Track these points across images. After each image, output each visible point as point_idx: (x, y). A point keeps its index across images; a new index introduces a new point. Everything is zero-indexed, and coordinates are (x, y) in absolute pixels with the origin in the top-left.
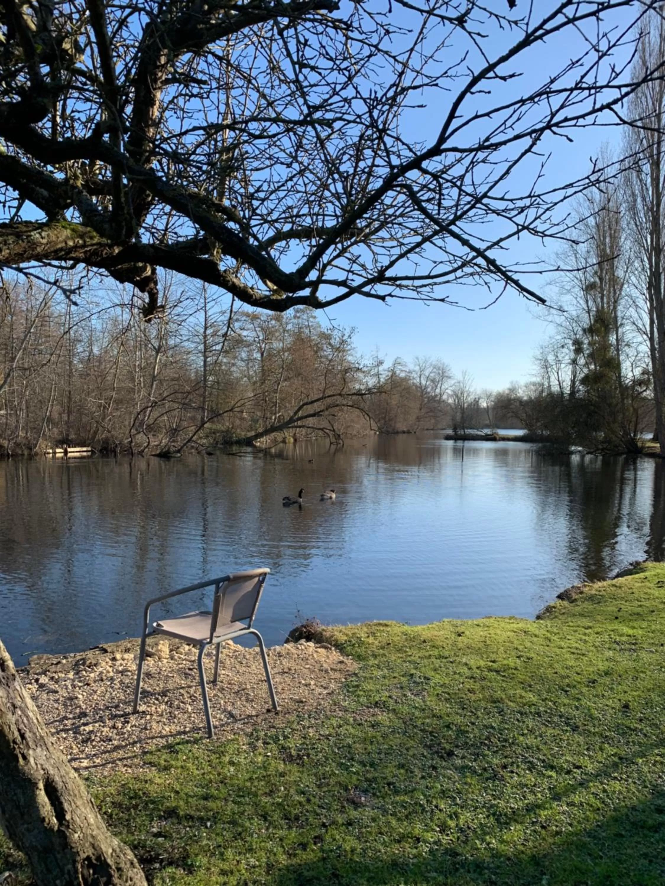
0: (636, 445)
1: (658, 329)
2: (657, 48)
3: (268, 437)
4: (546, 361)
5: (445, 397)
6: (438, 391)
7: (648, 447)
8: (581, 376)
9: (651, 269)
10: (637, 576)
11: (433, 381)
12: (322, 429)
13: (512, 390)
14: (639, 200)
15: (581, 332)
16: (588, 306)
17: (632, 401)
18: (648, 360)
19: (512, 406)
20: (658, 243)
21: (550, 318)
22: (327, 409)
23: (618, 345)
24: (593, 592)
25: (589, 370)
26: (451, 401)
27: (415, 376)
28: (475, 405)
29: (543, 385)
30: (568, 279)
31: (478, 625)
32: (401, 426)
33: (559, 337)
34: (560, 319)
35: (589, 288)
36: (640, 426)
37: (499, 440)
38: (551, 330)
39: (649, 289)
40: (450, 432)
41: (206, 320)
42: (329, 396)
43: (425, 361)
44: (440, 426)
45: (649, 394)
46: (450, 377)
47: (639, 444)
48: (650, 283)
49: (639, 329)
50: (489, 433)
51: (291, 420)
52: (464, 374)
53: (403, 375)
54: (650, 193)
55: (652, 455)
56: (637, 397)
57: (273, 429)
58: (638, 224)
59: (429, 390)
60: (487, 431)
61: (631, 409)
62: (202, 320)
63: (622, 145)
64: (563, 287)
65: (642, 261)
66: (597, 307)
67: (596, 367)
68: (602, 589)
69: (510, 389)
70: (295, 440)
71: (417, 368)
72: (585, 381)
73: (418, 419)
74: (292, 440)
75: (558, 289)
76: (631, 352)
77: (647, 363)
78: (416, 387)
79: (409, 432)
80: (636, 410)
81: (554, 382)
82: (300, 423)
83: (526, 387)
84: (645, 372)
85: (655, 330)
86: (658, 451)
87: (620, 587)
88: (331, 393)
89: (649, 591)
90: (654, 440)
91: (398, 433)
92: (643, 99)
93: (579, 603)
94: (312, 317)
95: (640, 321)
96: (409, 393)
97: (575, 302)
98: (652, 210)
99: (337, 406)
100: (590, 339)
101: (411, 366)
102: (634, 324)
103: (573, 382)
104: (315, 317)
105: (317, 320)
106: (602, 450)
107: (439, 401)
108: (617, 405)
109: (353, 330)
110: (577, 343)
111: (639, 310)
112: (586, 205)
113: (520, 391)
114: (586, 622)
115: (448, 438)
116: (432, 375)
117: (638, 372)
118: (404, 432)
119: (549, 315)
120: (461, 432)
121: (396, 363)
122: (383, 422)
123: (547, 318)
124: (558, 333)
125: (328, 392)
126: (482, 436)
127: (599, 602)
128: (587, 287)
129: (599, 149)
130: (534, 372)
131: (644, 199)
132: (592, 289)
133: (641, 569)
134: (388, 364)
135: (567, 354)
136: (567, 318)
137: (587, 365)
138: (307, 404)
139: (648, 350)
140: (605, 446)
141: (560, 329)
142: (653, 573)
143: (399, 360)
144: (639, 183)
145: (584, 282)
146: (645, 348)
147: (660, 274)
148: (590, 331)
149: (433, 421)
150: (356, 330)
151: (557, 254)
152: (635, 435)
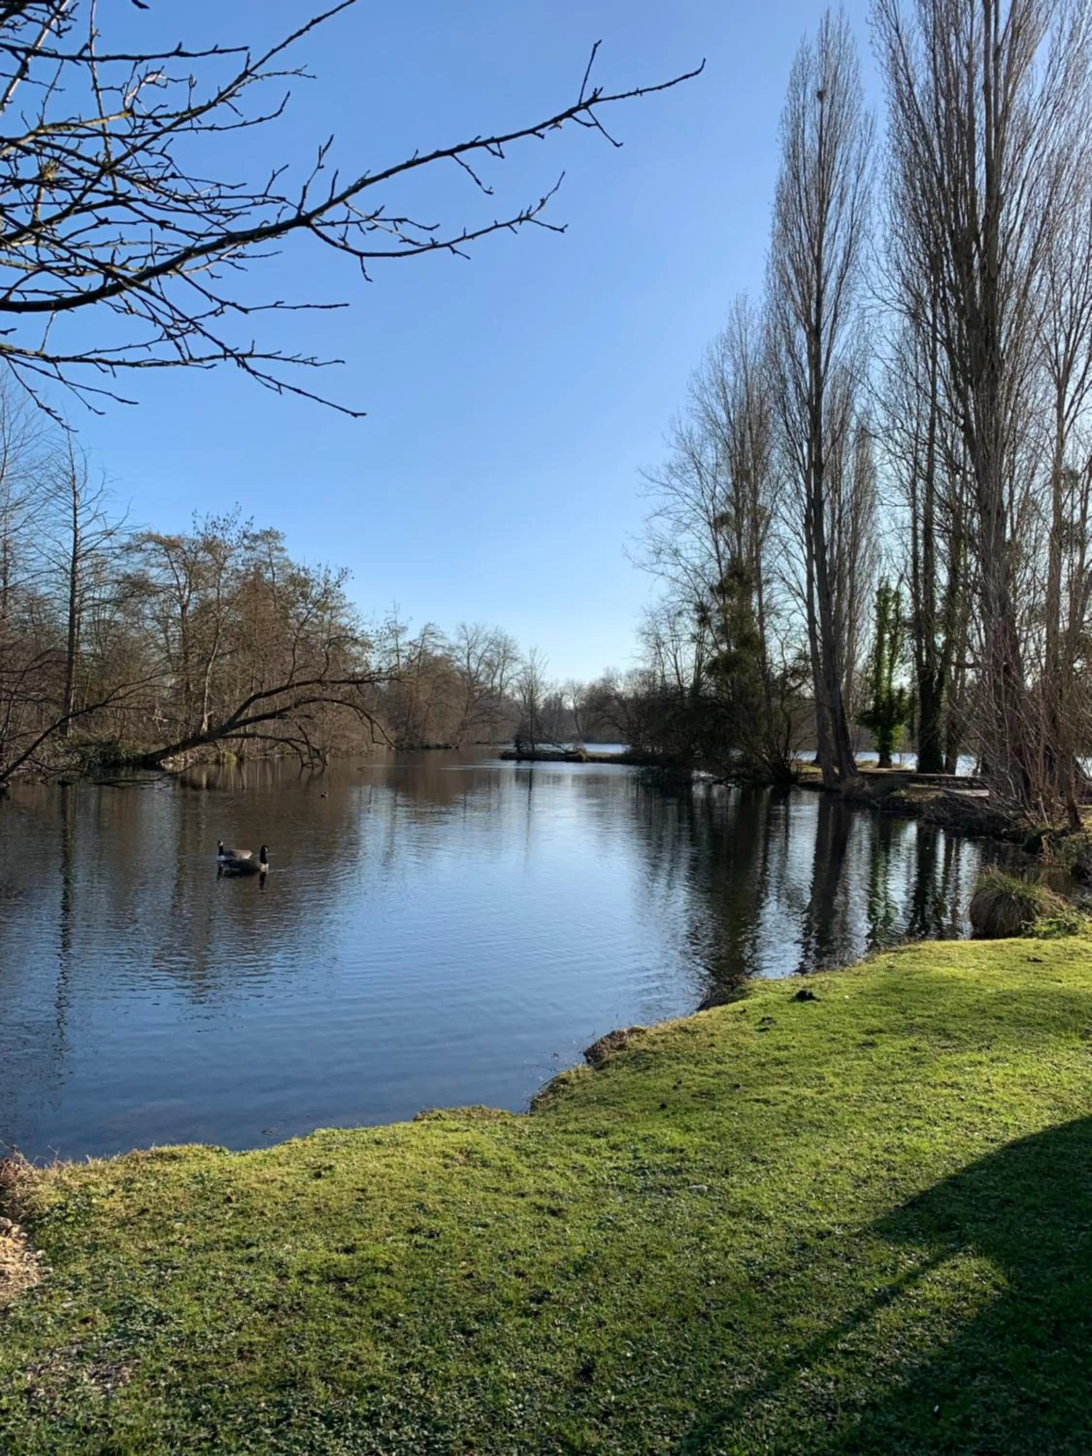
0: (789, 770)
1: (818, 589)
2: (815, 156)
3: (188, 753)
4: (658, 636)
5: (508, 691)
6: (497, 681)
7: (807, 774)
8: (707, 660)
9: (808, 496)
10: (731, 1007)
11: (489, 664)
12: (287, 741)
13: (608, 682)
14: (791, 386)
15: (707, 592)
16: (718, 552)
17: (783, 699)
18: (805, 637)
19: (607, 708)
20: (819, 457)
21: (660, 568)
22: (296, 706)
23: (762, 613)
24: (644, 1045)
25: (720, 652)
26: (518, 697)
27: (460, 655)
28: (555, 705)
29: (653, 674)
30: (687, 508)
31: (378, 1143)
32: (434, 737)
33: (674, 599)
34: (674, 571)
35: (719, 523)
36: (793, 742)
37: (587, 761)
38: (663, 587)
39: (806, 526)
40: (511, 748)
41: (75, 546)
42: (298, 685)
43: (477, 633)
44: (500, 738)
45: (808, 691)
46: (516, 660)
47: (793, 769)
48: (807, 517)
49: (791, 588)
50: (571, 749)
51: (233, 723)
52: (533, 652)
53: (438, 652)
54: (807, 375)
55: (812, 786)
56: (787, 693)
57: (197, 740)
58: (790, 423)
59: (482, 678)
60: (569, 747)
61: (781, 713)
62: (69, 546)
63: (764, 299)
64: (679, 520)
65: (796, 481)
66: (733, 553)
67: (729, 646)
68: (658, 1039)
69: (604, 680)
70: (241, 760)
71: (463, 643)
72: (714, 668)
73: (464, 726)
74: (234, 758)
75: (671, 522)
76: (779, 623)
77: (801, 642)
78: (463, 674)
79: (446, 747)
80: (787, 717)
81: (669, 668)
82: (249, 728)
83: (629, 677)
84: (802, 656)
85: (815, 590)
86: (820, 779)
87: (694, 1033)
88: (303, 679)
89: (742, 1039)
90: (815, 763)
91: (428, 747)
92: (795, 233)
93: (610, 1071)
94: (277, 549)
95: (792, 576)
96: (447, 682)
97: (698, 545)
98: (809, 403)
99: (314, 700)
100: (721, 602)
101: (452, 638)
102: (784, 579)
103: (698, 670)
104: (282, 550)
105: (286, 554)
106: (738, 777)
107: (500, 697)
108: (759, 706)
109: (344, 573)
110: (701, 608)
111: (791, 559)
112: (713, 391)
113: (620, 683)
114: (602, 1119)
115: (506, 757)
116: (488, 654)
117: (790, 655)
118: (438, 747)
119: (658, 562)
120: (526, 748)
121: (428, 632)
122: (403, 729)
123: (655, 567)
124: (673, 593)
125: (298, 677)
126: (560, 754)
127: (648, 1068)
128: (716, 520)
129: (733, 304)
130: (639, 653)
131: (798, 386)
132: (723, 524)
133: (742, 991)
134: (412, 634)
135: (688, 625)
136: (685, 569)
137: (715, 644)
138: (258, 696)
139: (805, 622)
140: (741, 770)
141: (678, 586)
142: (758, 1000)
143: (431, 628)
144: (790, 361)
145: (711, 514)
146: (800, 620)
147: (821, 503)
148: (721, 590)
149: (488, 729)
150: (350, 575)
151: (670, 467)
152: (786, 755)
